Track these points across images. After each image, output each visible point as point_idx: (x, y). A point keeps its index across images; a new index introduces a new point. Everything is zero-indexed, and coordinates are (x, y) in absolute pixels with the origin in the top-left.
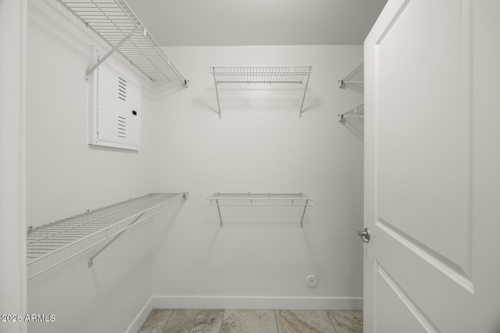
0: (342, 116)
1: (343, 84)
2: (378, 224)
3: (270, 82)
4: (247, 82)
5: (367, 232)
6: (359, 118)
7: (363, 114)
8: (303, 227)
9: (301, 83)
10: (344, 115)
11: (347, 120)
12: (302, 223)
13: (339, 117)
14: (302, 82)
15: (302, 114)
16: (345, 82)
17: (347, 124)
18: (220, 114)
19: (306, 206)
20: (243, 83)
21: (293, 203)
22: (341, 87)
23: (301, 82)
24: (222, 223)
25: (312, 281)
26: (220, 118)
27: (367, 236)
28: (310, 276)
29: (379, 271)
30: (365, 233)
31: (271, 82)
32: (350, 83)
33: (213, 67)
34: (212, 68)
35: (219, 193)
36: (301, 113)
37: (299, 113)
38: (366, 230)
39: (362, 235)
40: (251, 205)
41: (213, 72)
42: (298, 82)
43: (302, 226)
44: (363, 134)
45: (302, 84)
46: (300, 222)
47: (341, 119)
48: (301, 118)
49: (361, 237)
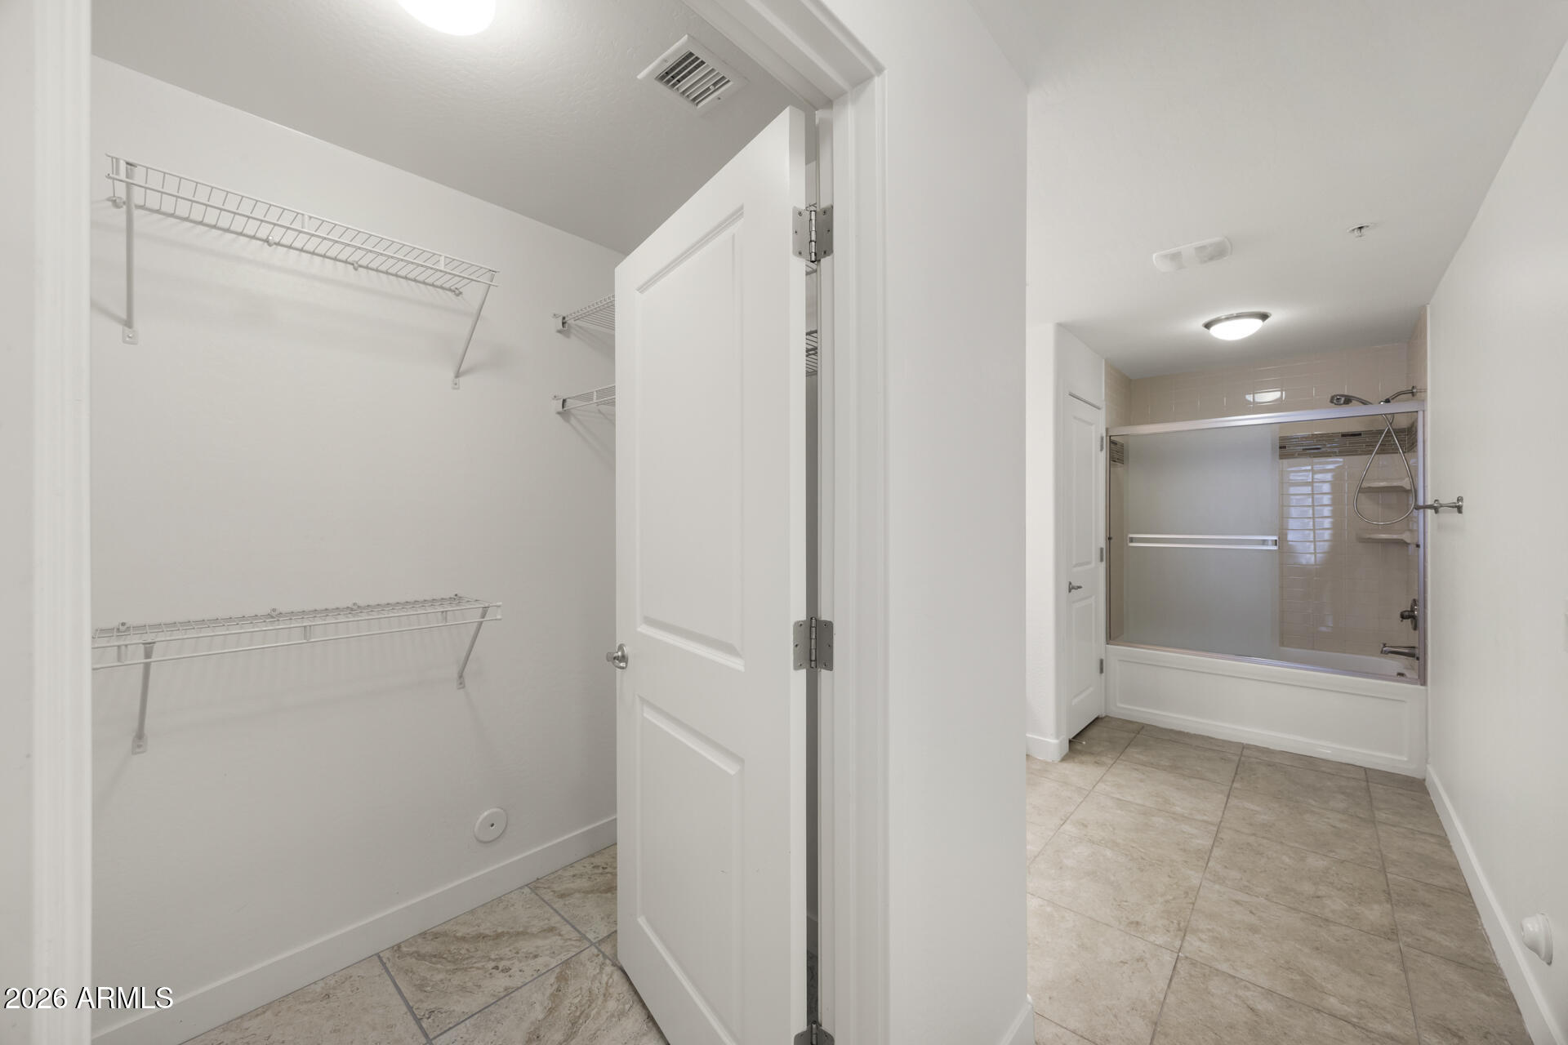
0: (564, 401)
1: (566, 325)
2: (644, 629)
3: (356, 266)
4: (267, 241)
5: (623, 651)
6: (599, 410)
7: (613, 403)
8: (464, 687)
9: (458, 295)
10: (568, 400)
11: (573, 411)
12: (461, 676)
13: (555, 402)
14: (461, 293)
15: (461, 379)
16: (570, 321)
17: (573, 421)
18: (128, 323)
19: (481, 623)
20: (243, 240)
21: (446, 619)
22: (559, 332)
23: (457, 292)
24: (140, 736)
25: (492, 825)
26: (131, 340)
27: (624, 658)
28: (486, 814)
29: (645, 715)
30: (620, 654)
31: (361, 266)
32: (580, 327)
33: (131, 160)
34: (123, 166)
35: (123, 624)
36: (457, 376)
37: (452, 375)
38: (621, 648)
39: (615, 658)
40: (305, 641)
41: (127, 177)
42: (450, 290)
43: (461, 684)
44: (613, 454)
45: (459, 298)
46: (456, 676)
47: (560, 409)
48: (458, 388)
49: (613, 663)
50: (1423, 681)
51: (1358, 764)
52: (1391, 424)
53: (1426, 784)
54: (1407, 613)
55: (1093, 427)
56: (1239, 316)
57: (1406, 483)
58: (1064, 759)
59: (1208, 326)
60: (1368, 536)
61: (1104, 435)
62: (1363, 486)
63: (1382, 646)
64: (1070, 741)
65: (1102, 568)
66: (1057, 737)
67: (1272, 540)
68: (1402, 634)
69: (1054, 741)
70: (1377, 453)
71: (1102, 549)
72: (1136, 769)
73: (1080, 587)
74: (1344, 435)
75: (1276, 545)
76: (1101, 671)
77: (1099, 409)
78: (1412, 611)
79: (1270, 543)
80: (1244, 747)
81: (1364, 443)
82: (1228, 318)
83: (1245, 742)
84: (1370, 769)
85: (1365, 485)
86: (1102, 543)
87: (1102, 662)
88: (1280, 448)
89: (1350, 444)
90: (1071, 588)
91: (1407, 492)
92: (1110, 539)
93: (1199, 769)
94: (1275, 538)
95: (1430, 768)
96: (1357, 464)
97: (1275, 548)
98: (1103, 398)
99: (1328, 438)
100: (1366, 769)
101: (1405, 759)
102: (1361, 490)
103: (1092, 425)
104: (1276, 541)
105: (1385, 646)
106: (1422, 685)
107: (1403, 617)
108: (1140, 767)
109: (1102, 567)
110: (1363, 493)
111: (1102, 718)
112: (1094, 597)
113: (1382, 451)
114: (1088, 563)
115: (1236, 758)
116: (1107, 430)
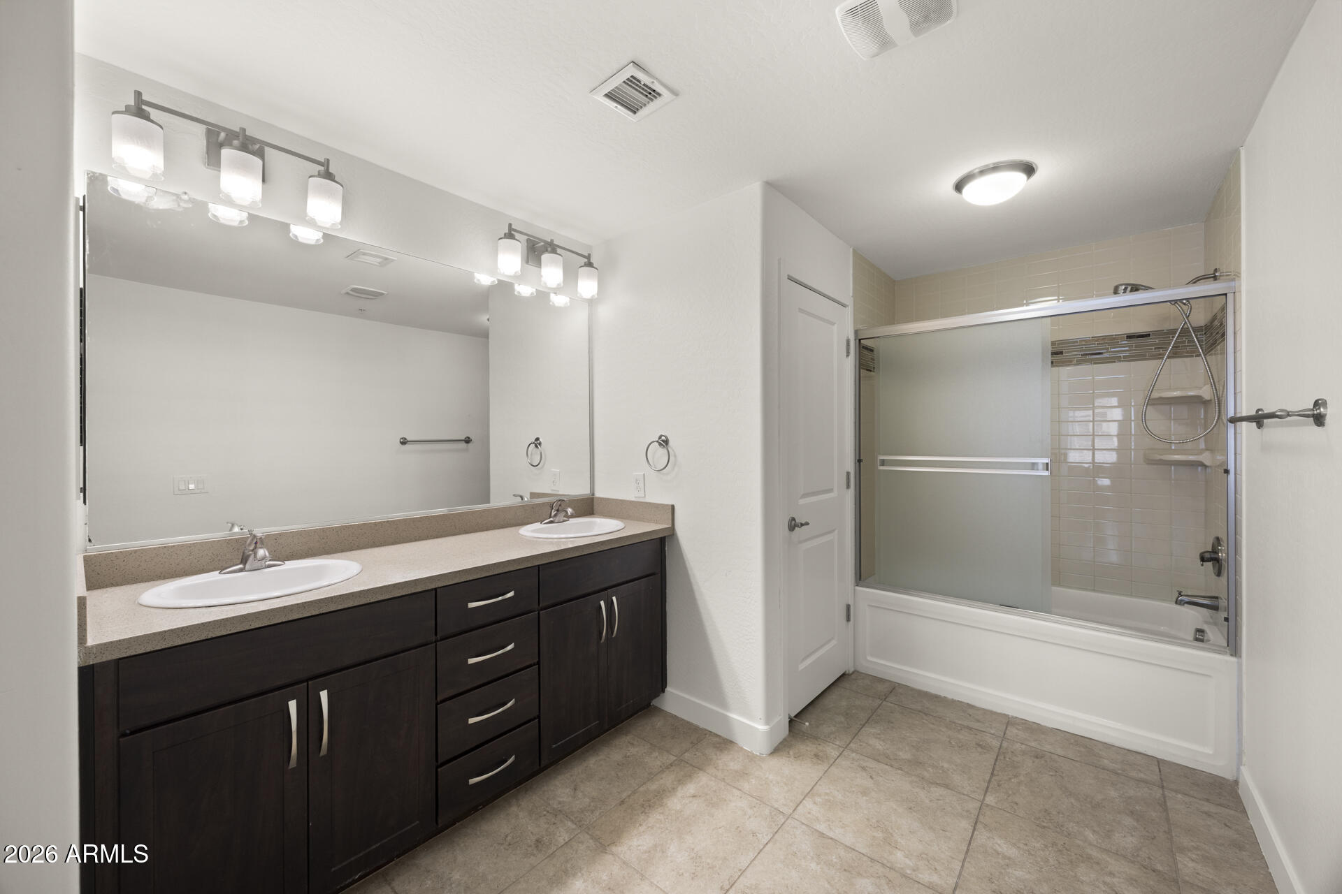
50: (1233, 647)
51: (1149, 753)
52: (1187, 317)
53: (1240, 792)
54: (1207, 555)
55: (835, 328)
56: (996, 168)
57: (1206, 393)
58: (777, 750)
59: (959, 187)
60: (1158, 457)
61: (852, 338)
62: (1152, 397)
63: (1177, 594)
64: (791, 721)
65: (849, 498)
66: (767, 722)
67: (1043, 463)
68: (1202, 579)
69: (762, 727)
70: (1168, 357)
71: (848, 474)
72: (864, 769)
73: (807, 524)
74: (1129, 337)
75: (1047, 470)
76: (848, 619)
77: (844, 306)
78: (1215, 551)
79: (1040, 467)
80: (1010, 721)
81: (1152, 345)
82: (983, 172)
83: (1011, 714)
84: (1164, 761)
85: (1155, 395)
86: (850, 466)
87: (848, 607)
88: (1053, 354)
89: (1136, 346)
90: (793, 525)
91: (1206, 403)
92: (860, 461)
93: (946, 765)
94: (1047, 461)
95: (1245, 771)
96: (1144, 370)
97: (1046, 473)
98: (851, 294)
99: (1113, 340)
100: (1159, 762)
101: (1211, 752)
102: (1151, 402)
103: (833, 324)
104: (1047, 464)
105: (1180, 594)
106: (1232, 655)
107: (1203, 559)
108: (870, 764)
109: (850, 496)
110: (1153, 404)
111: (849, 675)
112: (836, 532)
113: (1174, 355)
114: (831, 490)
115: (996, 743)
116: (856, 332)
